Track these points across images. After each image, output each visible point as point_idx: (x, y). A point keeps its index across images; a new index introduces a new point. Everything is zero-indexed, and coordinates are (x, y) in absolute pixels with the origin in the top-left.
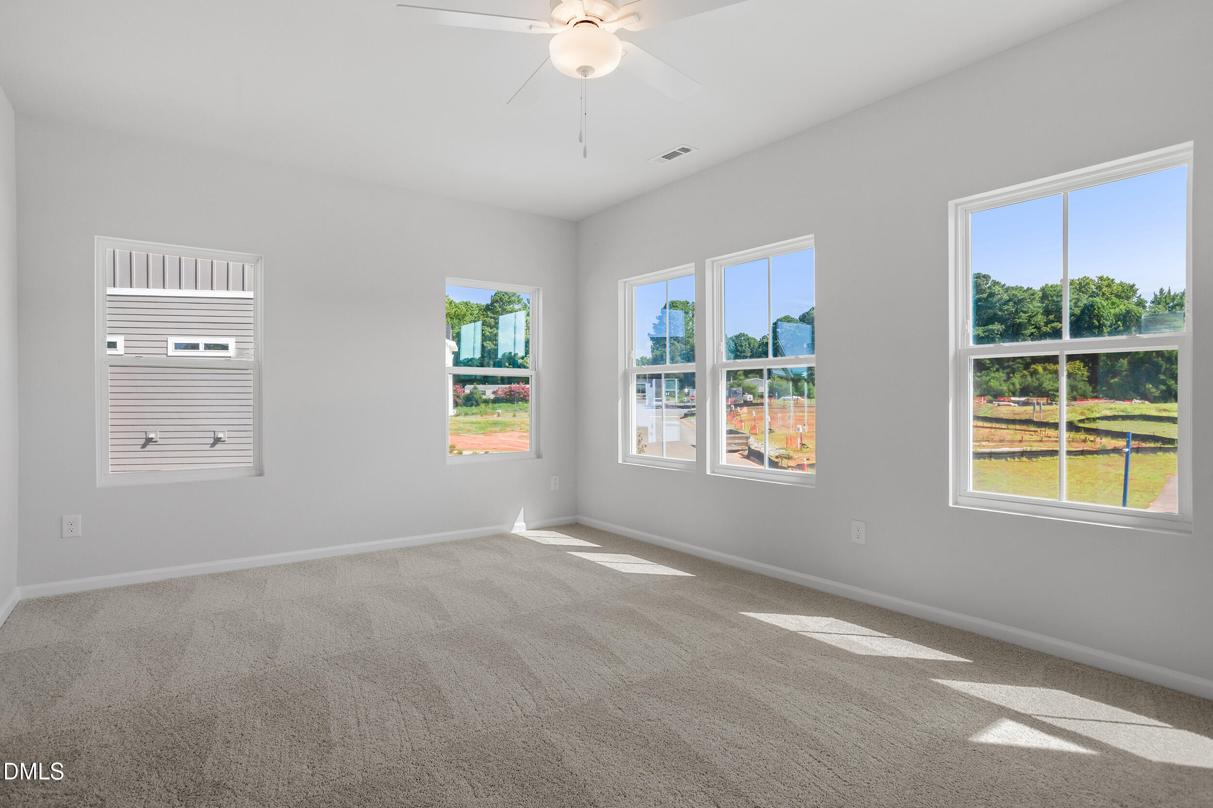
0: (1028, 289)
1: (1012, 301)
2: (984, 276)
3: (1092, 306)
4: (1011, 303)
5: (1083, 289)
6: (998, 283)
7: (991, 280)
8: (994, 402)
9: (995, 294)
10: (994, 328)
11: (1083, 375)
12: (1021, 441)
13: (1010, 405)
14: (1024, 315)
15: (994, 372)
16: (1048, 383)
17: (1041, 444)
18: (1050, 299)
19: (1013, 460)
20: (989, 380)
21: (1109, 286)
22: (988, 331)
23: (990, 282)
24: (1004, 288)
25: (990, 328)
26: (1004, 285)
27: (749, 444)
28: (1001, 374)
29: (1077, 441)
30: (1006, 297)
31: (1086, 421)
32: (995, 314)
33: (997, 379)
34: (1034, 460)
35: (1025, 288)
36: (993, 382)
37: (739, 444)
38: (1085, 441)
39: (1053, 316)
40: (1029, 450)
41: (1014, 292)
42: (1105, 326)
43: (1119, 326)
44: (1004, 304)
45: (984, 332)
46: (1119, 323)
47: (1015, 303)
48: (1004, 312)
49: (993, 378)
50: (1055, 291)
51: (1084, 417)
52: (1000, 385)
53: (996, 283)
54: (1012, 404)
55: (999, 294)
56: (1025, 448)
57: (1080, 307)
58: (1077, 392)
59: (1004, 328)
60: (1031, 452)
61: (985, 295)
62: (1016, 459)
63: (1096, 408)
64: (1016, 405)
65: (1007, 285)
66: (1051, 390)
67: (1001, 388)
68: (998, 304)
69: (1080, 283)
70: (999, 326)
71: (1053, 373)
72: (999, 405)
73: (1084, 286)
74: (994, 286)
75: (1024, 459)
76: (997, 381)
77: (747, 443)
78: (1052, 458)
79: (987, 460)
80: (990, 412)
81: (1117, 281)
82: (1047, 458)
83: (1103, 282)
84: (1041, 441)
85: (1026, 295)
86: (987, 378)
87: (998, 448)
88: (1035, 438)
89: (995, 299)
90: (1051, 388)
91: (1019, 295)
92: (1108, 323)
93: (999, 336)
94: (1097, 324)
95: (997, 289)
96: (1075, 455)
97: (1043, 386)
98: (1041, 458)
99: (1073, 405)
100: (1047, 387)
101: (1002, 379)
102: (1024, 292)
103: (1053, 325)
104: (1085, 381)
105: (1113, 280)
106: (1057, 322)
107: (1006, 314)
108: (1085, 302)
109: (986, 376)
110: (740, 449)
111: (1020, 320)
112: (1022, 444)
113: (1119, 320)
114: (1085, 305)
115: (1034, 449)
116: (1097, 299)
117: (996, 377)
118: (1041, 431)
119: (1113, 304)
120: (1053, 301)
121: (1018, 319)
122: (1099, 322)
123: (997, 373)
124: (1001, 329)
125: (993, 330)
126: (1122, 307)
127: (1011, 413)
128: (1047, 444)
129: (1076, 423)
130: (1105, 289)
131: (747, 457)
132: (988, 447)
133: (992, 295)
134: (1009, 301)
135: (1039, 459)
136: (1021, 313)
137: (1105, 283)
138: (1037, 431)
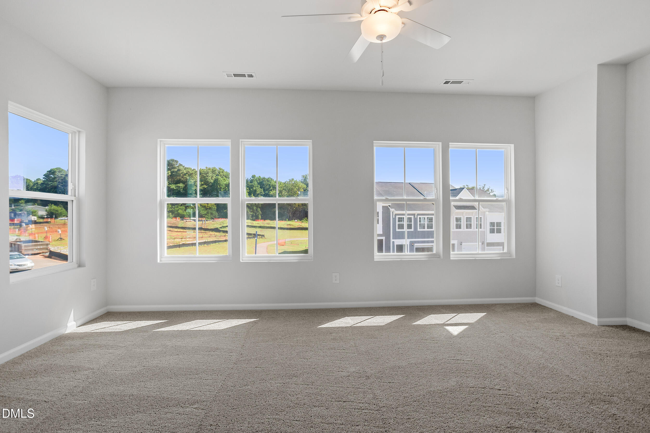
0: (194, 169)
1: (187, 174)
2: (176, 161)
3: (217, 180)
4: (187, 175)
5: (214, 172)
6: (182, 165)
7: (179, 163)
8: (184, 220)
9: (181, 170)
10: (180, 185)
11: (214, 208)
12: (202, 237)
13: (191, 221)
14: (192, 181)
15: (180, 206)
16: (202, 211)
17: (210, 238)
18: (202, 175)
19: (201, 246)
20: (178, 210)
21: (222, 172)
22: (178, 186)
23: (178, 164)
24: (184, 168)
25: (178, 185)
26: (184, 166)
27: (48, 249)
28: (183, 207)
29: (222, 236)
30: (185, 172)
31: (222, 228)
32: (180, 179)
33: (182, 209)
34: (209, 245)
35: (193, 169)
36: (180, 211)
37: (40, 249)
38: (225, 236)
39: (203, 182)
40: (207, 241)
41: (188, 170)
42: (222, 188)
43: (226, 189)
44: (184, 175)
45: (176, 187)
46: (226, 187)
47: (189, 175)
48: (184, 179)
49: (180, 209)
50: (204, 171)
51: (221, 226)
52: (183, 212)
53: (181, 165)
54: (192, 221)
55: (182, 170)
56: (204, 240)
57: (213, 179)
58: (213, 216)
59: (184, 186)
60: (207, 242)
61: (176, 170)
62: (203, 246)
63: (225, 222)
64: (194, 221)
65: (185, 166)
66: (203, 215)
67: (183, 213)
68: (181, 175)
69: (213, 170)
70: (182, 185)
71: (204, 207)
72: (186, 221)
73: (214, 171)
74: (180, 166)
75: (205, 245)
76: (181, 210)
77: (47, 248)
78: (216, 244)
79: (191, 247)
80: (183, 225)
81: (225, 171)
82: (214, 244)
83: (220, 170)
84: (210, 237)
85: (193, 172)
86: (177, 209)
87: (194, 241)
88: (206, 236)
89: (181, 172)
90: (204, 214)
91: (190, 172)
92: (223, 187)
93: (182, 189)
94: (219, 187)
95: (181, 168)
96: (223, 242)
97: (201, 213)
98: (211, 244)
99: (215, 221)
100: (202, 213)
101: (184, 209)
102: (192, 170)
103: (203, 186)
104: (215, 211)
105: (224, 170)
106: (205, 185)
107: (185, 180)
108: (215, 178)
109: (177, 208)
110: (41, 252)
111: (191, 183)
112: (203, 238)
113: (227, 186)
114: (215, 179)
115: (209, 240)
116: (219, 177)
117: (181, 208)
118: (208, 232)
119: (224, 179)
120: (203, 176)
121: (190, 182)
122: (220, 186)
123: (181, 206)
124: (183, 186)
125: (180, 187)
126: (227, 181)
127: (192, 225)
128: (212, 238)
129: (219, 228)
130: (221, 173)
131: (49, 257)
132: (190, 241)
133: (179, 170)
134: (187, 173)
135: (211, 245)
136: (191, 180)
137: (221, 171)
138: (206, 233)
